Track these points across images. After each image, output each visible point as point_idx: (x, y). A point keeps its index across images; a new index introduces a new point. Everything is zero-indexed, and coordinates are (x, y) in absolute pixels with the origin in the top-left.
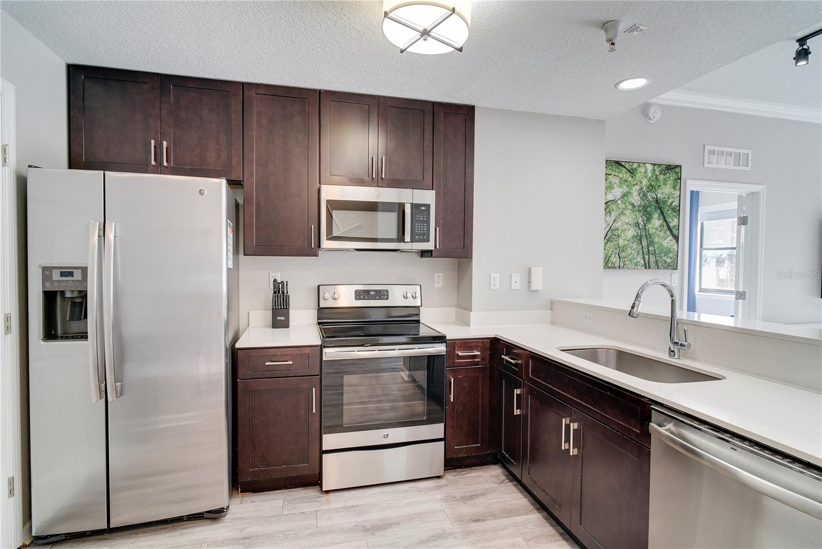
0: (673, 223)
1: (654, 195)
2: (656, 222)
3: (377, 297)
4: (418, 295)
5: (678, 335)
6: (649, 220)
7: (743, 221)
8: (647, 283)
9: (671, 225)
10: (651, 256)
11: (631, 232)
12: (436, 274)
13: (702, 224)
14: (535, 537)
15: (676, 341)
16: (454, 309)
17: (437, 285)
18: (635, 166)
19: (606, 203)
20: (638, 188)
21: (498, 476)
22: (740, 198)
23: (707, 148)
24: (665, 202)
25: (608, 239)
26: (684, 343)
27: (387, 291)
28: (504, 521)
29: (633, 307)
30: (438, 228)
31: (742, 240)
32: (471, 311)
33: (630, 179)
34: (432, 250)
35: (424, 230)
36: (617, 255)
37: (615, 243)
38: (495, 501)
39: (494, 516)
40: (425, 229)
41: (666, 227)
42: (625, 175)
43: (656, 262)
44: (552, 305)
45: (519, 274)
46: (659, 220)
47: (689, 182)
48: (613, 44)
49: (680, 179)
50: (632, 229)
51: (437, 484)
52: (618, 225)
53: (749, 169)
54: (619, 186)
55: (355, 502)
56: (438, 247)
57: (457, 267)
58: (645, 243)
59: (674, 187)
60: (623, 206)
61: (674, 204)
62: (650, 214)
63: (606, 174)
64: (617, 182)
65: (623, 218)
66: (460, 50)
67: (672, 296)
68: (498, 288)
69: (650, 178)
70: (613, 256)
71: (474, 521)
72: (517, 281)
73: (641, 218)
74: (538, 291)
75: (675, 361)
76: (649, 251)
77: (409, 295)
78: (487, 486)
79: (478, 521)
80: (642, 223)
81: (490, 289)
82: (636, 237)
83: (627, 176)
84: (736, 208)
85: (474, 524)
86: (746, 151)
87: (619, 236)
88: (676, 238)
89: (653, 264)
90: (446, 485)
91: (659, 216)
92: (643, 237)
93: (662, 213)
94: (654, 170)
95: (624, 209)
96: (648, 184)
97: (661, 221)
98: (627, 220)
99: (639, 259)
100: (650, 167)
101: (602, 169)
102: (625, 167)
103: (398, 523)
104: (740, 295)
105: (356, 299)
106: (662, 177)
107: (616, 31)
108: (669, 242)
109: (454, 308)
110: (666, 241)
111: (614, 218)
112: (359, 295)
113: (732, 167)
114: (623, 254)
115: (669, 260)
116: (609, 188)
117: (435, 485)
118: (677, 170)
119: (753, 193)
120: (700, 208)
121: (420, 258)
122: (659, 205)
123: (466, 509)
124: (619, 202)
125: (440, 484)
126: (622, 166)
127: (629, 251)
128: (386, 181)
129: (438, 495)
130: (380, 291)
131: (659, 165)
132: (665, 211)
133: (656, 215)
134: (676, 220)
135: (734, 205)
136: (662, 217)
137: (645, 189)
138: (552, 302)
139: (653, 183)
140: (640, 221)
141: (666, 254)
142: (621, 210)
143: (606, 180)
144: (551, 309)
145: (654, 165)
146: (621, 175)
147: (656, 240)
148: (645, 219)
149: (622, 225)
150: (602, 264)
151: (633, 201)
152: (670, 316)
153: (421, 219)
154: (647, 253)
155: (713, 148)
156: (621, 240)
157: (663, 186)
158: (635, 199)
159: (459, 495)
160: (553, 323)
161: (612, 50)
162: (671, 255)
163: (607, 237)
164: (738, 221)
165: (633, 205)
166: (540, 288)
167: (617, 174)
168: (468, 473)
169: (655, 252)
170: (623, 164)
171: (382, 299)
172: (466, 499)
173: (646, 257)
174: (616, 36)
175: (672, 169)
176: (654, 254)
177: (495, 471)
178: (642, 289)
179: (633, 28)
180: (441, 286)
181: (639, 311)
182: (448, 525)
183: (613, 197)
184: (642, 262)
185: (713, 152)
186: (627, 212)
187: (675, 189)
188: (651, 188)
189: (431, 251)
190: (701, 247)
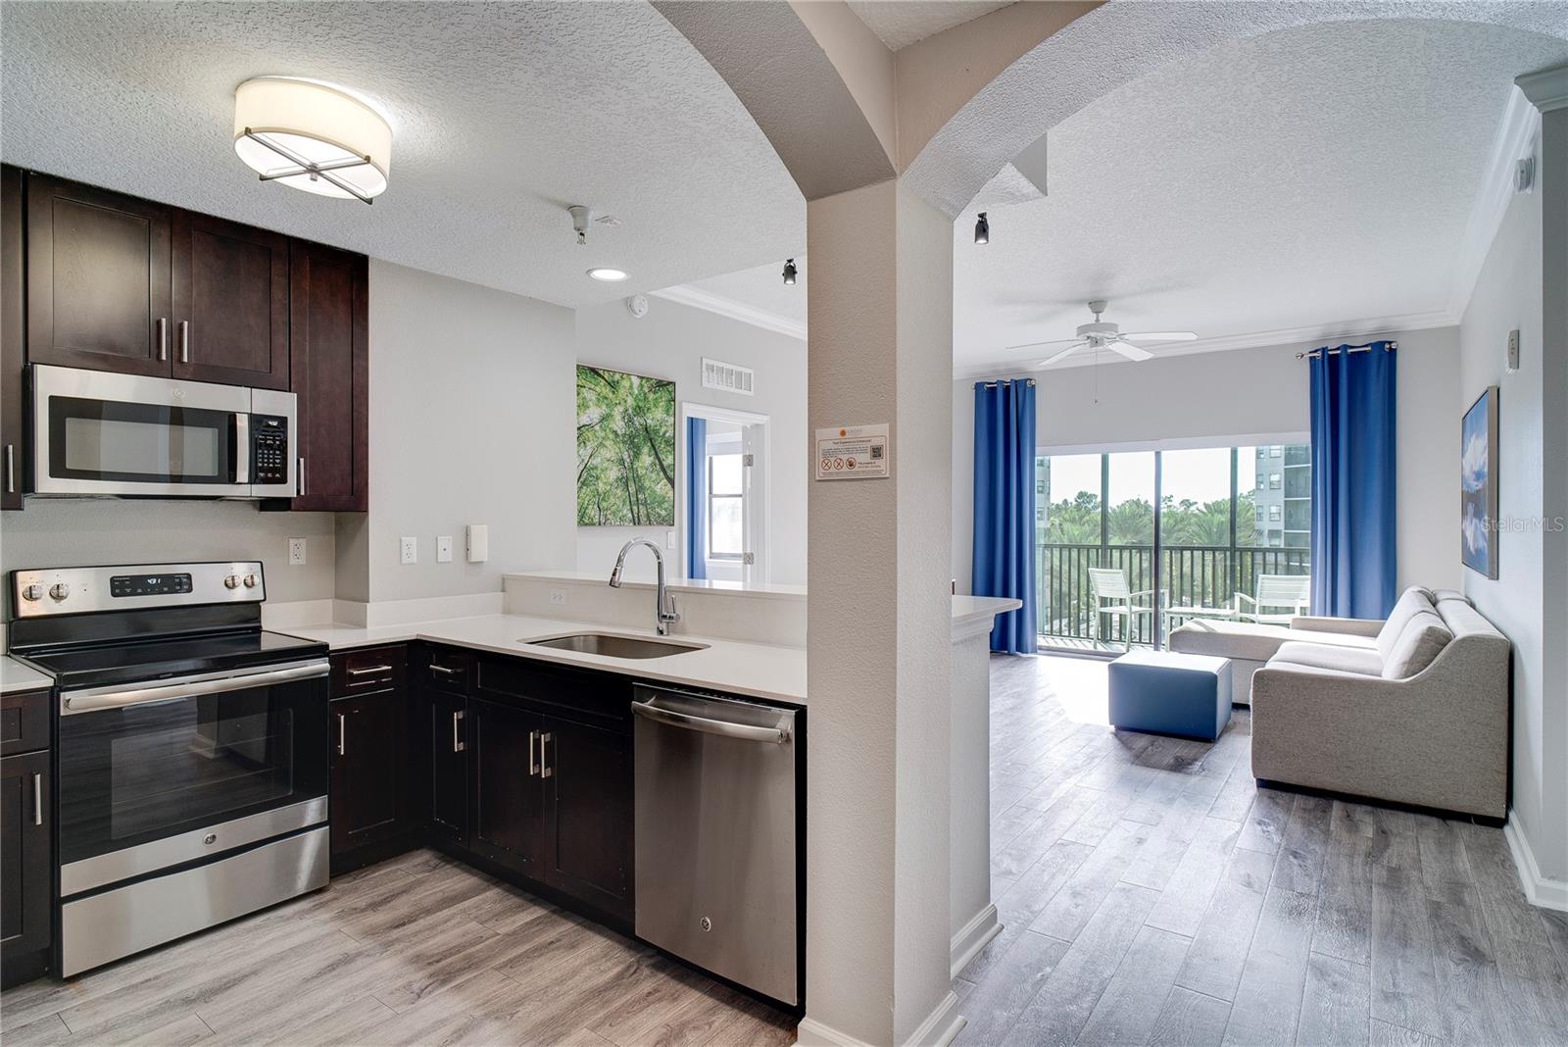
0: (668, 461)
1: (642, 421)
2: (646, 459)
3: (166, 589)
4: (257, 580)
5: (667, 607)
6: (637, 455)
7: (748, 461)
8: (630, 542)
9: (665, 464)
10: (641, 507)
11: (614, 473)
12: (292, 542)
13: (711, 459)
14: (496, 915)
15: (665, 614)
16: (330, 603)
17: (293, 561)
18: (617, 377)
19: (579, 429)
20: (621, 409)
21: (427, 861)
22: (744, 429)
23: (705, 361)
24: (656, 432)
25: (583, 483)
26: (672, 615)
27: (189, 576)
28: (446, 912)
29: (614, 574)
30: (302, 460)
31: (749, 486)
32: (368, 602)
33: (611, 395)
34: (290, 499)
35: (274, 463)
36: (596, 506)
37: (593, 488)
38: (428, 893)
39: (428, 911)
40: (278, 461)
41: (658, 467)
42: (603, 389)
43: (648, 516)
44: (504, 584)
45: (450, 537)
46: (650, 456)
47: (685, 405)
48: (582, 234)
49: (674, 401)
50: (615, 469)
51: (317, 902)
52: (596, 461)
53: (751, 393)
54: (597, 405)
55: (150, 974)
56: (302, 493)
57: (334, 526)
58: (632, 489)
59: (667, 412)
60: (603, 434)
61: (667, 435)
62: (638, 448)
63: (578, 386)
64: (594, 398)
65: (602, 451)
66: (370, 202)
67: (658, 558)
68: (415, 560)
69: (637, 396)
70: (590, 507)
71: (397, 927)
72: (447, 548)
73: (626, 453)
74: (482, 562)
75: (664, 639)
76: (638, 500)
77: (239, 581)
78: (412, 879)
79: (404, 924)
80: (628, 460)
81: (401, 564)
82: (621, 480)
83: (607, 391)
84: (741, 439)
85: (395, 931)
86: (749, 371)
87: (598, 478)
88: (672, 481)
89: (643, 519)
90: (336, 899)
91: (650, 451)
92: (630, 480)
93: (653, 445)
94: (641, 386)
95: (603, 438)
96: (635, 404)
97: (652, 458)
98: (608, 456)
99: (626, 511)
100: (636, 381)
101: (573, 379)
102: (603, 378)
103: (255, 973)
104: (748, 558)
105: (114, 595)
106: (651, 396)
107: (586, 220)
108: (662, 487)
109: (331, 600)
110: (659, 486)
111: (590, 451)
112: (119, 587)
113: (733, 390)
114: (604, 505)
115: (663, 513)
116: (583, 406)
117: (312, 904)
118: (671, 388)
119: (757, 425)
120: (708, 437)
121: (257, 512)
122: (649, 435)
123: (380, 917)
124: (597, 428)
125: (324, 900)
126: (599, 375)
127: (612, 500)
128: (191, 369)
129: (324, 915)
130: (171, 577)
131: (648, 379)
132: (657, 444)
133: (646, 450)
134: (671, 457)
135: (738, 436)
136: (653, 452)
137: (630, 411)
138: (503, 579)
139: (641, 404)
140: (626, 457)
141: (660, 505)
142: (600, 440)
143: (578, 394)
144: (503, 591)
145: (642, 378)
146: (598, 389)
147: (647, 484)
148: (632, 453)
149: (602, 462)
150: (576, 519)
151: (616, 428)
152: (657, 583)
153: (268, 442)
154: (634, 502)
155: (711, 362)
156: (601, 485)
157: (653, 409)
158: (618, 424)
159: (363, 904)
160: (507, 611)
161: (581, 242)
162: (666, 505)
163: (582, 479)
164: (744, 460)
165: (615, 432)
166: (486, 559)
167: (593, 387)
168: (374, 872)
169: (646, 502)
170: (601, 372)
171: (176, 592)
172: (374, 906)
173: (635, 508)
174: (585, 226)
175: (663, 385)
176: (645, 504)
177: (423, 857)
178: (624, 550)
179: (605, 219)
180: (302, 561)
181: (621, 580)
182: (351, 946)
183: (588, 419)
184: (630, 515)
185: (711, 368)
186: (608, 443)
187: (668, 415)
188: (639, 410)
189: (288, 500)
190: (711, 493)
